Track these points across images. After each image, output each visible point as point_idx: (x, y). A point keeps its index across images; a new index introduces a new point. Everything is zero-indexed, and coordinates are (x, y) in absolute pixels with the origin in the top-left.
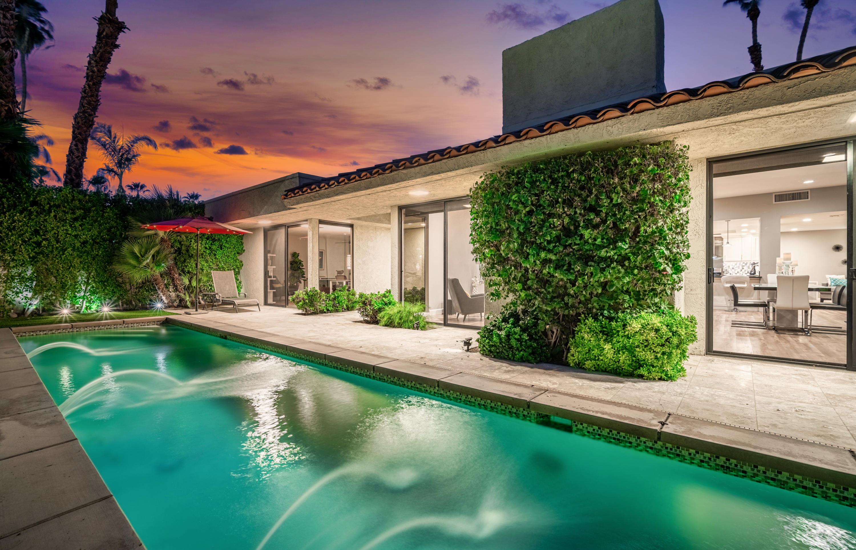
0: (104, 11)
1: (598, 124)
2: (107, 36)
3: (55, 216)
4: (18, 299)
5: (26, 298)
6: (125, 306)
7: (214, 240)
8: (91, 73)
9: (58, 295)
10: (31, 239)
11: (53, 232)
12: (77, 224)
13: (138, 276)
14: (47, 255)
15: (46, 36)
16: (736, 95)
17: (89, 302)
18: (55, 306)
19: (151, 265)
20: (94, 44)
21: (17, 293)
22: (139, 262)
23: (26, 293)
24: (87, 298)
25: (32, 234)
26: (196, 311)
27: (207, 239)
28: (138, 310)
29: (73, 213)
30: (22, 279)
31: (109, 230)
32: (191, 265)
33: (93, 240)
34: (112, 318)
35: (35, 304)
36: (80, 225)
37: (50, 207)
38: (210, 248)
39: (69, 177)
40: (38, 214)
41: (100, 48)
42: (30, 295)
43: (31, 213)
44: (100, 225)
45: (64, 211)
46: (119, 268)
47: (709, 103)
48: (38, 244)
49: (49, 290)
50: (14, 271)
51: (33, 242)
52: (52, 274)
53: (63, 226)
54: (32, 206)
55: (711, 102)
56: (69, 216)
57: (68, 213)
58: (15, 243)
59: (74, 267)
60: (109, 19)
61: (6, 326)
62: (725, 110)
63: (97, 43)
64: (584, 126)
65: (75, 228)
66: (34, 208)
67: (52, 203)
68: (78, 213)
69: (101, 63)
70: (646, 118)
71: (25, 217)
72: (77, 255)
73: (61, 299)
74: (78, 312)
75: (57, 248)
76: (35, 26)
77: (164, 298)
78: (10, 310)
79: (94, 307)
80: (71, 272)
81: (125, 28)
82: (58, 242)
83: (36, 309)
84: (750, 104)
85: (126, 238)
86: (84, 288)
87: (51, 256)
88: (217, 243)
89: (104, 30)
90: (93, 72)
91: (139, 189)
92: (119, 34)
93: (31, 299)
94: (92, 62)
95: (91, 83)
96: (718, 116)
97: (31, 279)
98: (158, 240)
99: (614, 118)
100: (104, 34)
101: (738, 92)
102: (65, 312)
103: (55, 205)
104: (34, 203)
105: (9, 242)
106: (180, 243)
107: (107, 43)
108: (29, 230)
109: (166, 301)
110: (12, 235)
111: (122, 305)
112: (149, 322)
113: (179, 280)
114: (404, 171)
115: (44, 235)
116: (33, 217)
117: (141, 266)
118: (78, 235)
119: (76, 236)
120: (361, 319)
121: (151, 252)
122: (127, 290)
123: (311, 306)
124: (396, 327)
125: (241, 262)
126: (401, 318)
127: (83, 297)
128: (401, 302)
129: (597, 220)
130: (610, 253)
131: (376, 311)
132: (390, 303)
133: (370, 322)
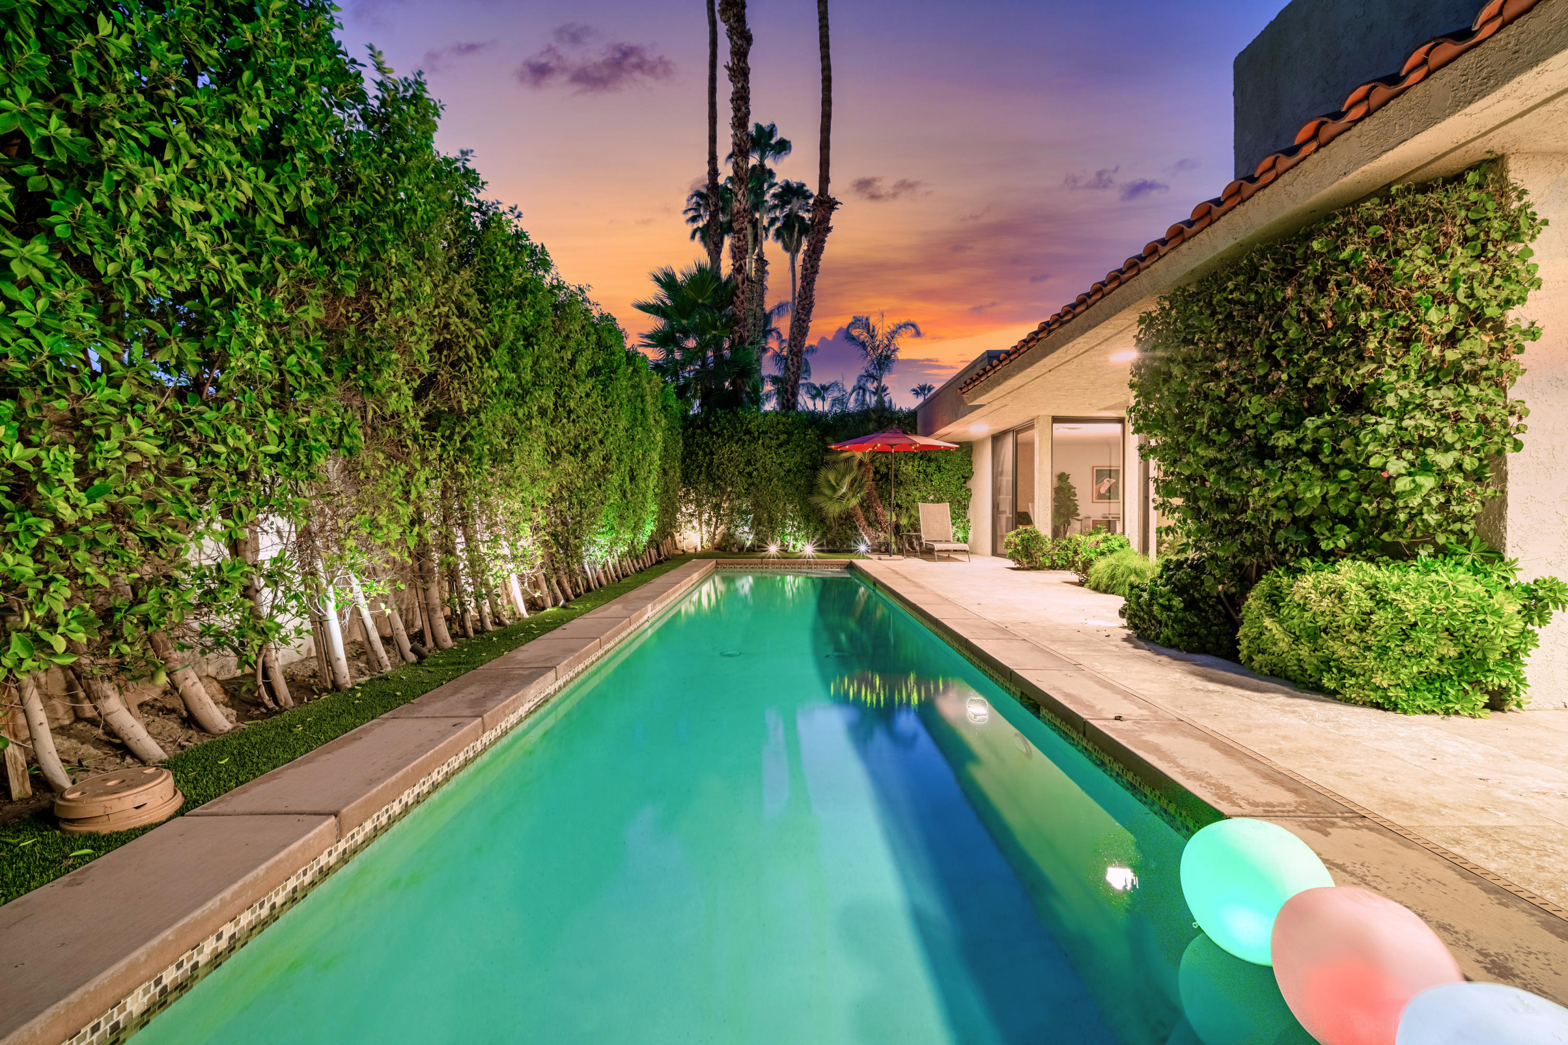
0: (817, 192)
1: (1270, 187)
2: (821, 221)
4: (738, 534)
5: (744, 532)
6: (830, 546)
7: (930, 460)
9: (769, 529)
10: (744, 469)
11: (761, 461)
12: (781, 451)
13: (835, 510)
14: (758, 487)
16: (1492, 45)
17: (795, 540)
18: (766, 542)
19: (848, 495)
21: (737, 527)
22: (834, 490)
23: (744, 527)
24: (794, 535)
25: (746, 465)
26: (891, 557)
27: (921, 458)
28: (841, 552)
29: (778, 439)
30: (741, 513)
31: (811, 455)
32: (900, 497)
33: (796, 467)
34: (815, 559)
35: (750, 539)
36: (784, 452)
38: (925, 471)
40: (750, 442)
42: (747, 529)
43: (744, 443)
44: (802, 450)
46: (815, 499)
47: (1444, 81)
48: (750, 474)
49: (761, 524)
50: (735, 503)
51: (747, 473)
53: (770, 454)
54: (745, 435)
55: (1447, 78)
58: (734, 475)
59: (780, 499)
60: (822, 200)
62: (1481, 85)
64: (1252, 195)
65: (780, 456)
66: (747, 438)
67: (760, 430)
68: (783, 437)
70: (1342, 149)
71: (740, 447)
72: (782, 486)
73: (771, 535)
74: (786, 550)
75: (765, 478)
77: (866, 538)
78: (733, 545)
79: (799, 546)
81: (837, 203)
82: (766, 471)
83: (752, 544)
84: (1528, 52)
85: (824, 464)
86: (791, 523)
87: (760, 487)
88: (933, 465)
92: (831, 214)
93: (747, 533)
96: (1470, 103)
97: (747, 512)
98: (856, 463)
99: (1292, 167)
101: (1494, 38)
102: (774, 548)
106: (887, 466)
107: (819, 231)
108: (743, 461)
109: (870, 543)
111: (826, 545)
112: (833, 565)
113: (884, 516)
114: (1061, 330)
115: (755, 465)
116: (746, 446)
117: (837, 496)
119: (781, 464)
120: (1076, 578)
121: (848, 480)
122: (830, 528)
123: (1027, 556)
124: (1105, 592)
125: (969, 490)
126: (1112, 577)
127: (790, 534)
128: (1145, 549)
129: (1275, 375)
130: (1283, 439)
131: (1088, 564)
132: (1112, 551)
133: (1081, 584)
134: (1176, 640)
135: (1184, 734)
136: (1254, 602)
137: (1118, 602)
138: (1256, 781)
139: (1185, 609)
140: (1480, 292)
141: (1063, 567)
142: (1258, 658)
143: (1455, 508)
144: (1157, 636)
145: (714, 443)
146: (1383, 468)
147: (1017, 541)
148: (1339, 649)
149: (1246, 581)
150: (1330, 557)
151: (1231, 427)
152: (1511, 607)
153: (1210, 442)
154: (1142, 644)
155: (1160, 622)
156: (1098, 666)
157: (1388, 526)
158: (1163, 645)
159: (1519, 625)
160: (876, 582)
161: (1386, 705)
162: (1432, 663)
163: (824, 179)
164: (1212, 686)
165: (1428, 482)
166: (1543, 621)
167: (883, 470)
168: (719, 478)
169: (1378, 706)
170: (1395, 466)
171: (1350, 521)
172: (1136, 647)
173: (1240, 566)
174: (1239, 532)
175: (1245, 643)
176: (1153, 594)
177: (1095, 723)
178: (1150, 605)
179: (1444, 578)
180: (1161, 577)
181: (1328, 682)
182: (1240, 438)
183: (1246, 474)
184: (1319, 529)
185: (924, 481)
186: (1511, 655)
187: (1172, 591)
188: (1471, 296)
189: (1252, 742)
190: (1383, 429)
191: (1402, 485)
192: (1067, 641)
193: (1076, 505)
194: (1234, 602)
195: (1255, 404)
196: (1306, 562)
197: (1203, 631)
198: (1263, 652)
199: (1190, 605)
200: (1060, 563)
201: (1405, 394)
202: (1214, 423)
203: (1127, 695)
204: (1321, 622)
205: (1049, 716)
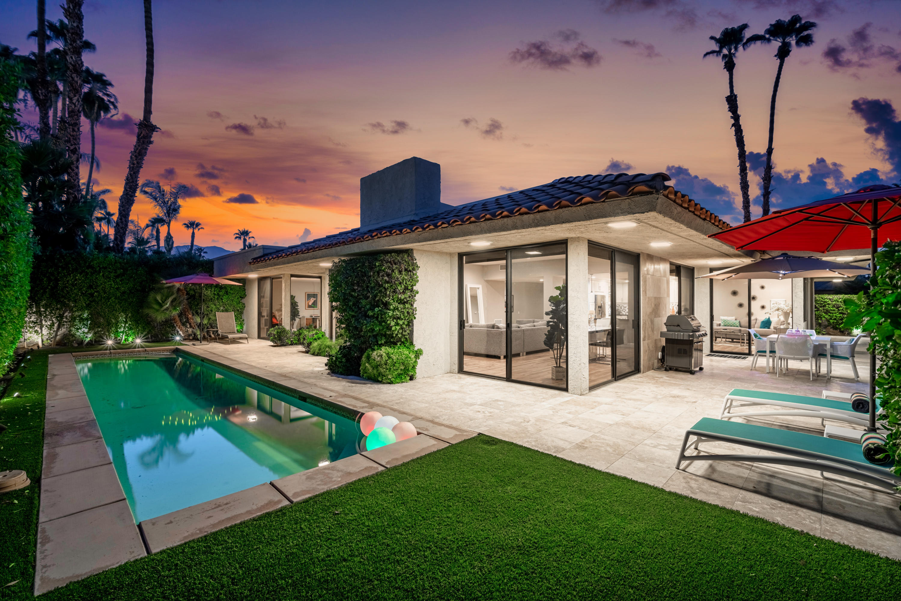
0: (142, 119)
2: (144, 137)
3: (103, 275)
4: (78, 334)
5: (84, 332)
6: (153, 338)
7: (221, 288)
8: (132, 166)
9: (106, 330)
10: (87, 291)
11: (101, 287)
12: (118, 280)
13: (160, 317)
14: (98, 303)
15: (112, 107)
17: (127, 335)
18: (103, 339)
19: (171, 309)
20: (135, 144)
21: (78, 329)
22: (161, 306)
23: (84, 329)
24: (126, 333)
25: (88, 288)
26: (201, 342)
27: (216, 287)
28: (162, 342)
29: (116, 272)
30: (82, 320)
31: (141, 283)
33: (130, 291)
34: (142, 347)
35: (89, 337)
36: (120, 281)
37: (100, 268)
38: (218, 294)
39: (116, 242)
40: (92, 274)
41: (139, 146)
42: (86, 330)
43: (87, 274)
44: (135, 280)
45: (109, 272)
46: (146, 311)
48: (92, 295)
49: (99, 327)
50: (77, 313)
51: (89, 294)
52: (101, 315)
53: (108, 282)
54: (88, 269)
56: (112, 275)
57: (112, 272)
58: (77, 295)
59: (116, 311)
60: (145, 125)
61: (69, 352)
63: (137, 143)
65: (117, 283)
66: (88, 271)
67: (101, 266)
68: (119, 272)
69: (139, 157)
71: (83, 277)
72: (118, 302)
73: (107, 334)
74: (119, 343)
75: (104, 297)
76: (103, 99)
77: (181, 333)
78: (73, 341)
79: (130, 339)
80: (113, 314)
81: (157, 128)
82: (105, 293)
83: (91, 340)
85: (153, 289)
86: (123, 325)
87: (100, 303)
88: (223, 291)
89: (142, 133)
90: (134, 164)
91: (195, 226)
92: (152, 134)
93: (87, 333)
94: (133, 157)
95: (132, 173)
97: (87, 319)
98: (175, 290)
100: (142, 135)
102: (110, 342)
103: (103, 267)
104: (90, 267)
105: (73, 294)
106: (194, 291)
107: (144, 142)
108: (86, 285)
109: (183, 335)
110: (75, 290)
111: (151, 338)
112: (164, 350)
113: (193, 319)
115: (96, 289)
116: (88, 276)
117: (162, 309)
118: (119, 288)
119: (117, 289)
120: (304, 350)
121: (170, 299)
122: (154, 327)
123: (280, 340)
124: (317, 355)
125: (244, 304)
126: (320, 349)
127: (123, 332)
128: (331, 338)
129: (369, 294)
130: (370, 313)
131: (309, 344)
132: (319, 338)
133: (307, 352)
134: (343, 372)
135: (347, 397)
136: (364, 359)
137: (325, 360)
138: (361, 403)
139: (346, 362)
140: (408, 283)
141: (296, 344)
142: (365, 375)
143: (404, 333)
144: (338, 372)
145: (59, 273)
146: (390, 324)
147: (275, 333)
148: (382, 370)
149: (362, 351)
150: (381, 345)
151: (358, 306)
152: (413, 356)
153: (353, 311)
154: (333, 375)
155: (339, 367)
156: (321, 384)
157: (392, 337)
158: (340, 374)
159: (414, 360)
160: (203, 360)
161: (391, 383)
162: (399, 371)
163: (148, 111)
164: (353, 385)
165: (398, 328)
166: (419, 358)
167: (192, 292)
168: (63, 297)
169: (389, 383)
170: (393, 324)
171: (385, 335)
172: (332, 376)
173: (361, 348)
174: (360, 337)
175: (362, 371)
176: (336, 358)
177: (325, 399)
178: (335, 361)
179: (401, 350)
180: (339, 352)
181: (380, 379)
182: (361, 310)
183: (362, 321)
184: (378, 338)
185: (218, 299)
186: (414, 367)
187: (342, 356)
188: (406, 283)
189: (362, 396)
190: (390, 314)
191: (393, 328)
192: (309, 377)
193: (298, 311)
194: (360, 358)
195: (364, 302)
196: (376, 347)
197: (351, 369)
198: (366, 373)
199: (348, 360)
200: (295, 342)
201: (394, 306)
202: (354, 305)
203: (332, 391)
204: (378, 364)
205: (310, 401)
